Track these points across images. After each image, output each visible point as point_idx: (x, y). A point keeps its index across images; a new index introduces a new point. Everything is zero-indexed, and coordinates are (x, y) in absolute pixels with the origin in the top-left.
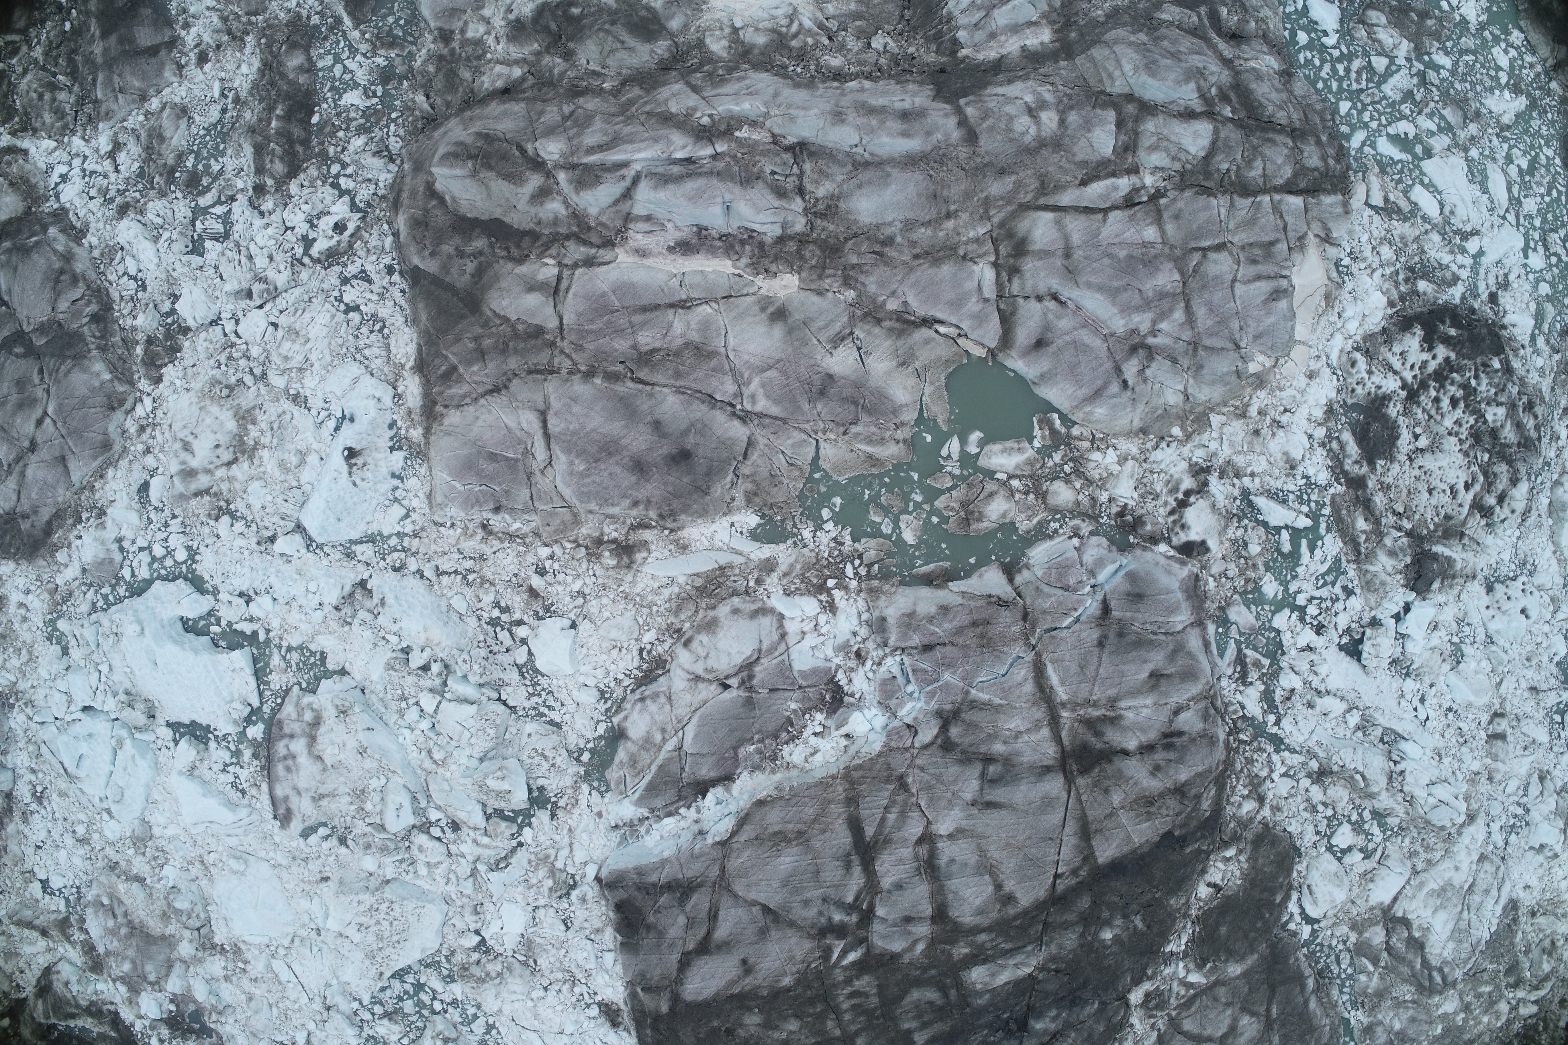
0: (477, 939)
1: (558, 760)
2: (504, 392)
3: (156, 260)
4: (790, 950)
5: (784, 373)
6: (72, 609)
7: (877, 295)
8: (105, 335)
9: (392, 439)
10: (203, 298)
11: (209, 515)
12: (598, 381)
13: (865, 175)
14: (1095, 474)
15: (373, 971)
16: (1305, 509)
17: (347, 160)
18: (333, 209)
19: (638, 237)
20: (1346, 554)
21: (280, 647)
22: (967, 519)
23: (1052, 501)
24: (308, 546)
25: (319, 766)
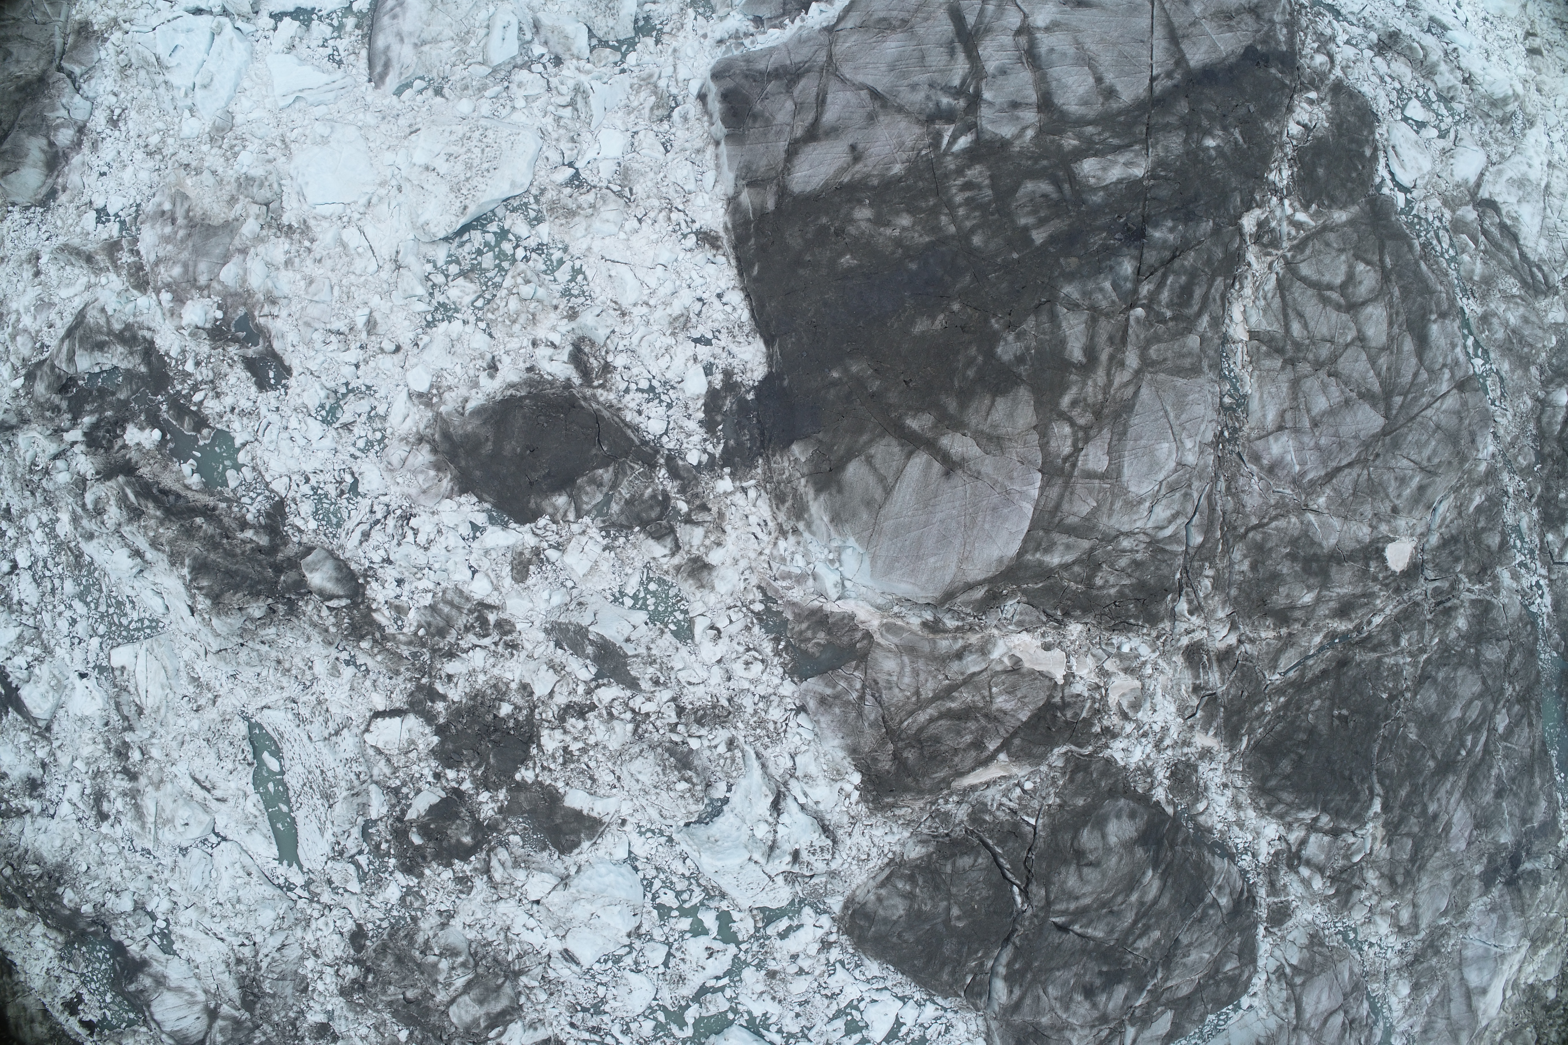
0: (571, 171)
15: (457, 207)
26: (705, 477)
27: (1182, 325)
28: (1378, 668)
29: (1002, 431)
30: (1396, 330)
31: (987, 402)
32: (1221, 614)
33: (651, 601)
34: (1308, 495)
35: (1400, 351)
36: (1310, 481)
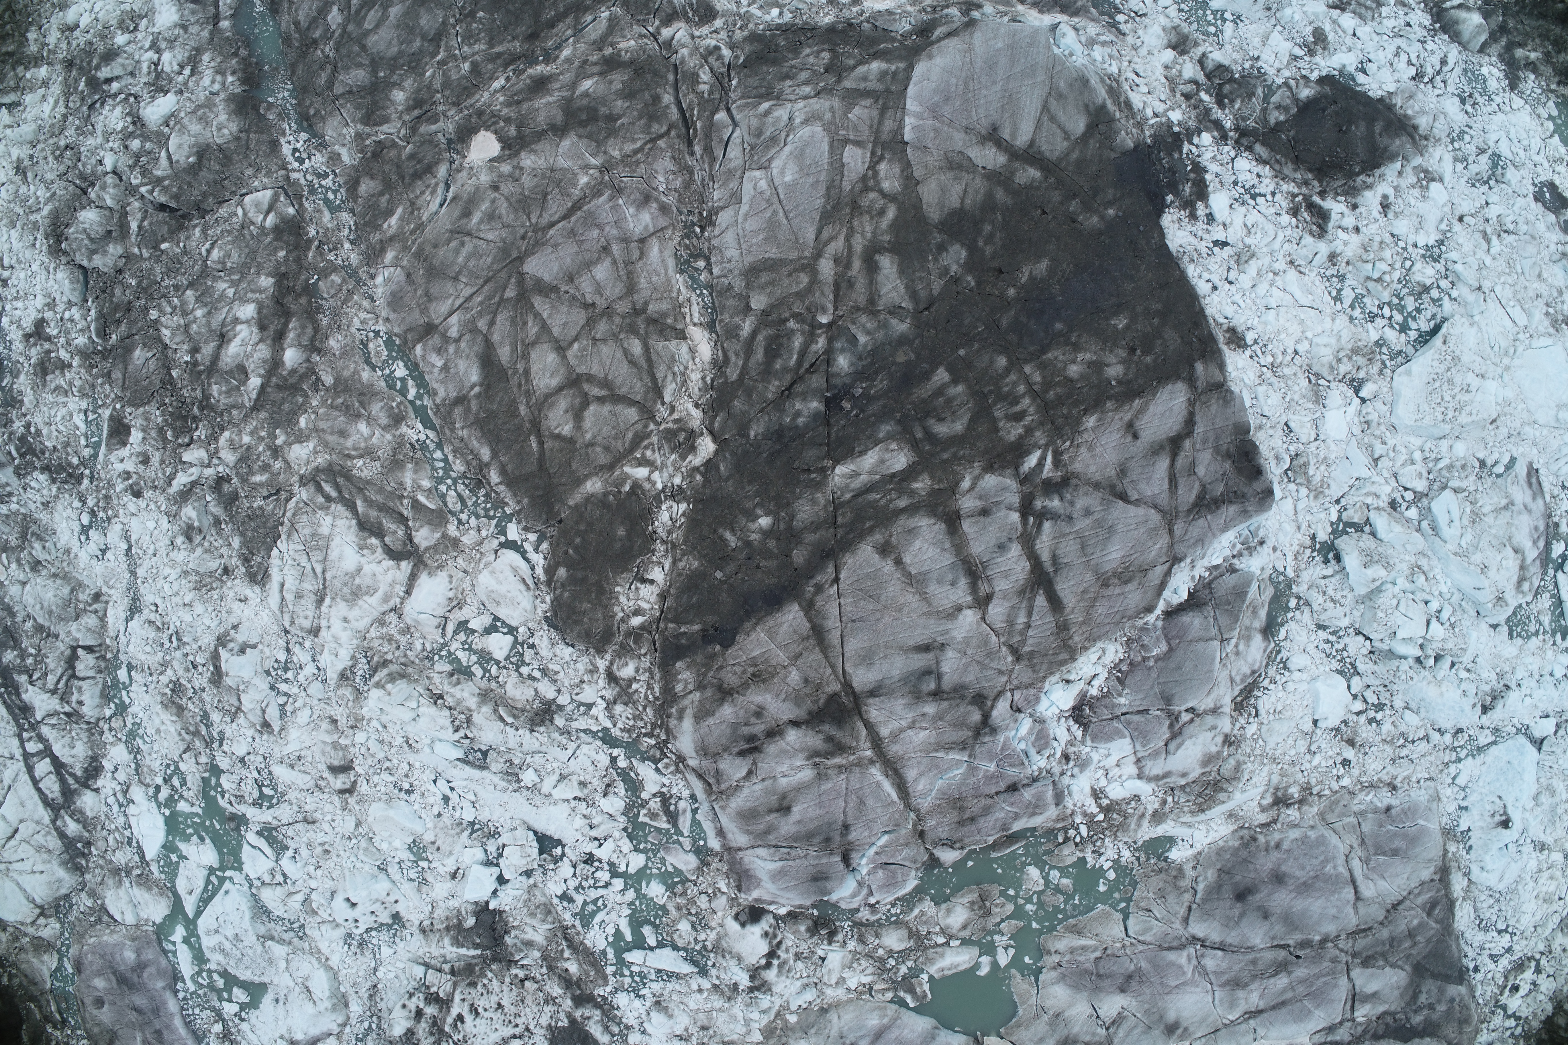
0: (1362, 394)
1: (1321, 600)
2: (1389, 907)
4: (1094, 456)
5: (1164, 986)
9: (1469, 838)
12: (1317, 938)
14: (864, 964)
15: (1451, 343)
16: (635, 969)
20: (578, 934)
21: (1544, 632)
22: (982, 901)
23: (904, 933)
24: (1528, 728)
25: (1515, 543)
26: (1192, 124)
27: (774, 316)
28: (491, 39)
29: (950, 175)
30: (520, 367)
31: (968, 202)
32: (684, 51)
33: (1210, 17)
34: (602, 182)
35: (514, 346)
36: (601, 195)
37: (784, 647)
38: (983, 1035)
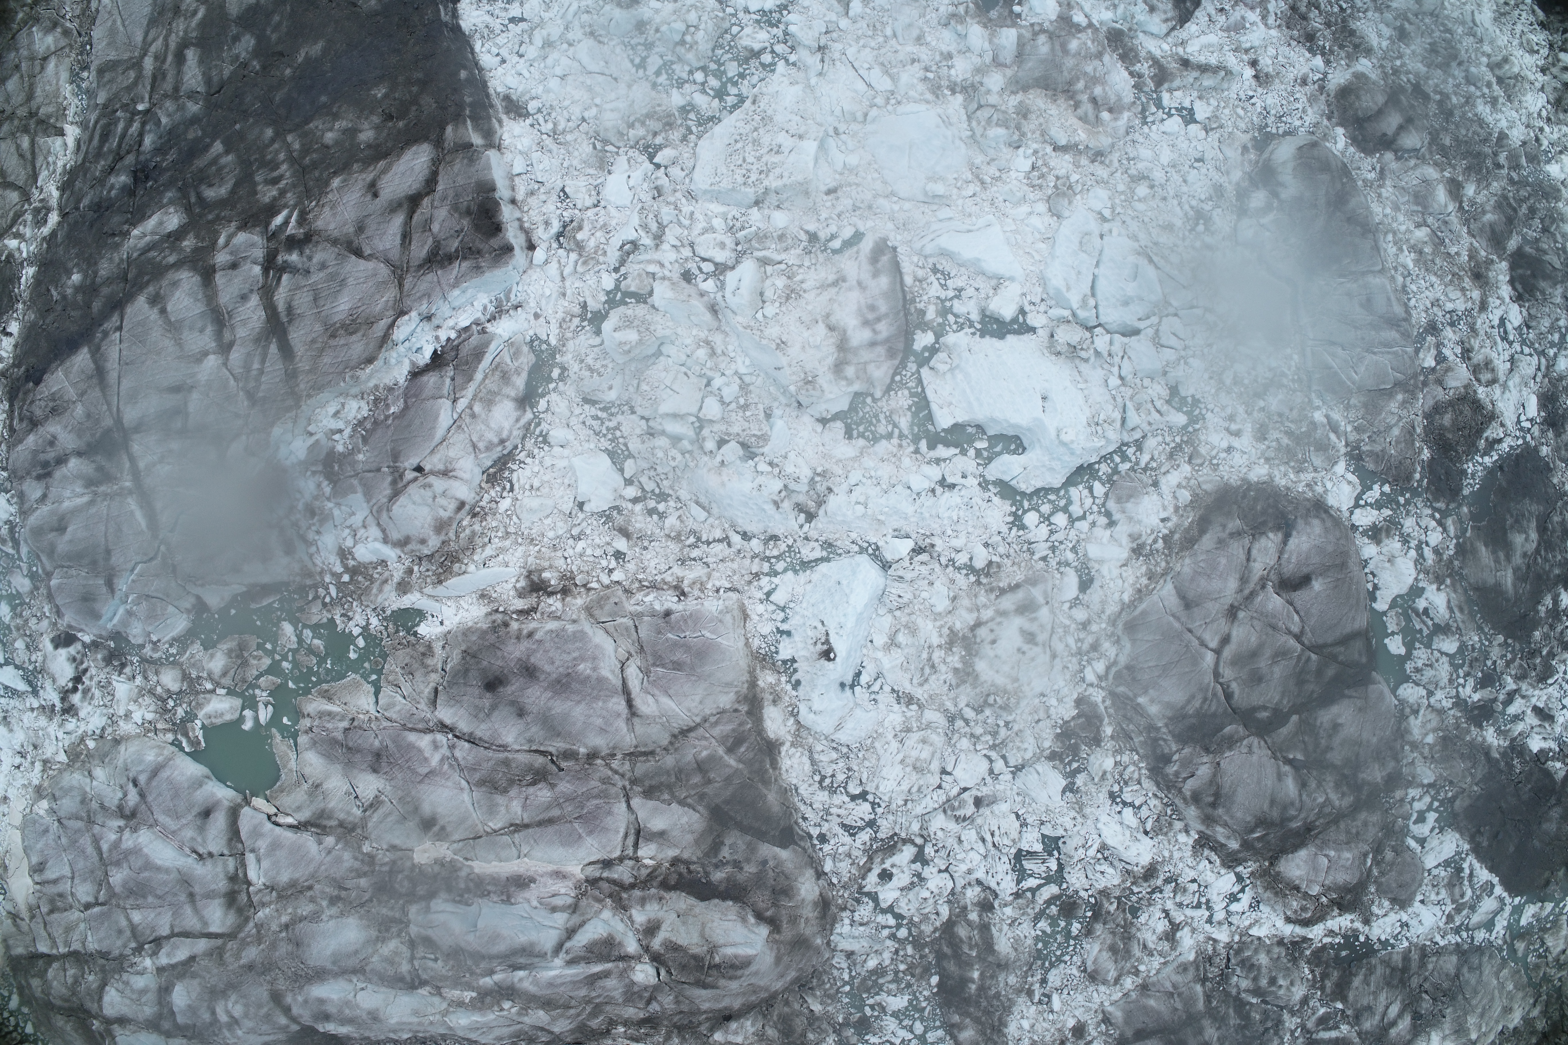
0: (656, 160)
1: (578, 367)
2: (676, 731)
3: (1100, 825)
4: (334, 215)
5: (414, 772)
6: (1168, 439)
7: (344, 849)
8: (1154, 742)
9: (795, 671)
10: (1033, 794)
11: (999, 566)
12: (583, 750)
13: (352, 963)
14: (148, 700)
15: (763, 103)
17: (889, 943)
18: (897, 894)
19: (565, 891)
21: (901, 436)
22: (241, 650)
23: (178, 673)
24: (878, 548)
25: (833, 320)
27: (109, 108)
37: (74, 385)
38: (253, 795)
